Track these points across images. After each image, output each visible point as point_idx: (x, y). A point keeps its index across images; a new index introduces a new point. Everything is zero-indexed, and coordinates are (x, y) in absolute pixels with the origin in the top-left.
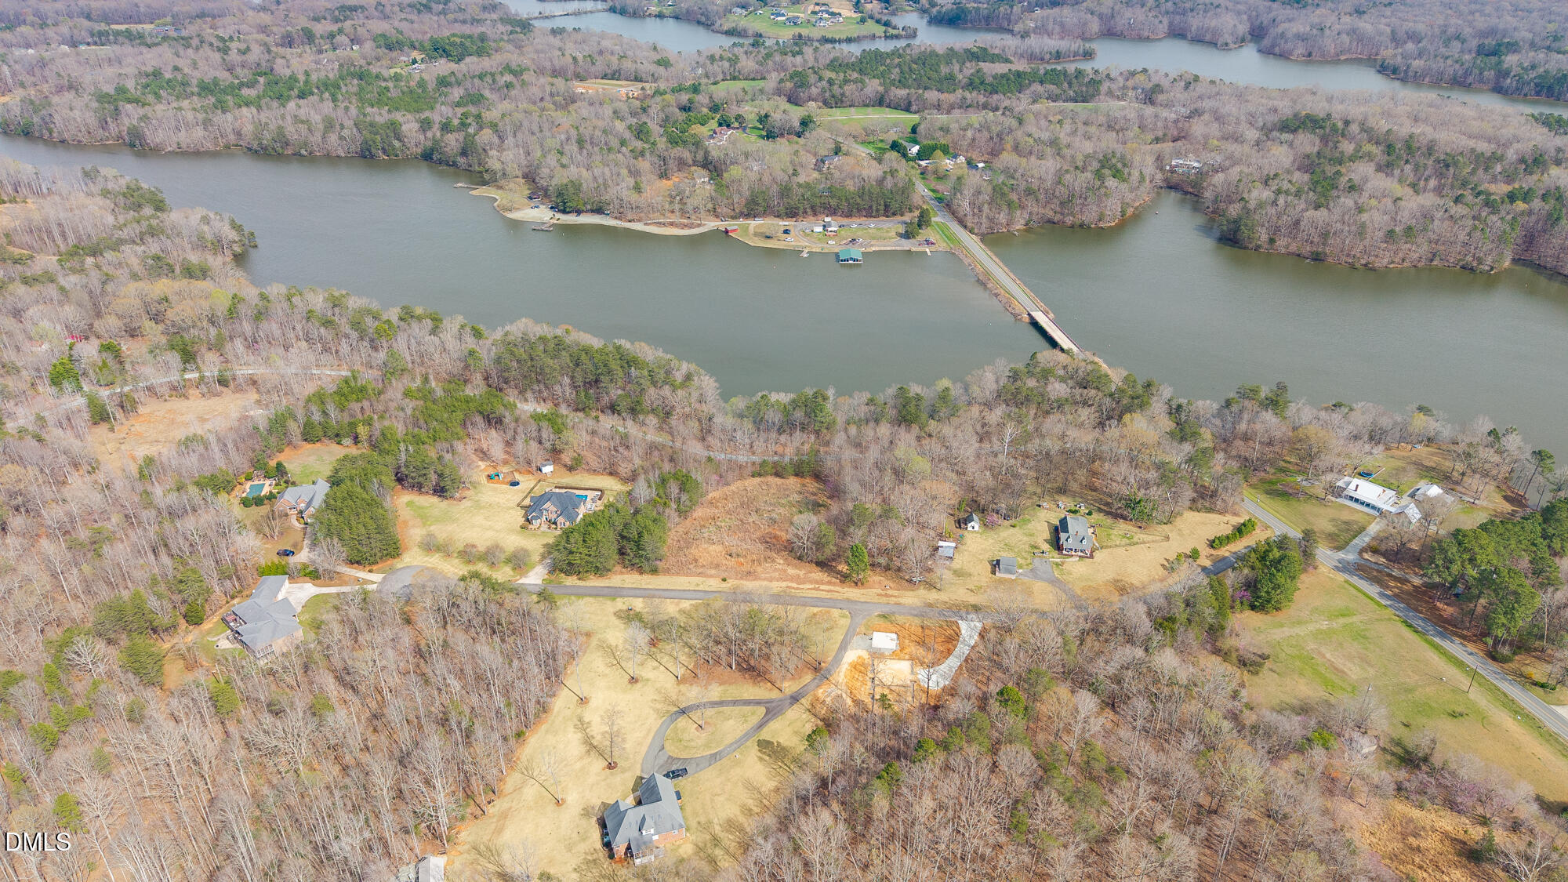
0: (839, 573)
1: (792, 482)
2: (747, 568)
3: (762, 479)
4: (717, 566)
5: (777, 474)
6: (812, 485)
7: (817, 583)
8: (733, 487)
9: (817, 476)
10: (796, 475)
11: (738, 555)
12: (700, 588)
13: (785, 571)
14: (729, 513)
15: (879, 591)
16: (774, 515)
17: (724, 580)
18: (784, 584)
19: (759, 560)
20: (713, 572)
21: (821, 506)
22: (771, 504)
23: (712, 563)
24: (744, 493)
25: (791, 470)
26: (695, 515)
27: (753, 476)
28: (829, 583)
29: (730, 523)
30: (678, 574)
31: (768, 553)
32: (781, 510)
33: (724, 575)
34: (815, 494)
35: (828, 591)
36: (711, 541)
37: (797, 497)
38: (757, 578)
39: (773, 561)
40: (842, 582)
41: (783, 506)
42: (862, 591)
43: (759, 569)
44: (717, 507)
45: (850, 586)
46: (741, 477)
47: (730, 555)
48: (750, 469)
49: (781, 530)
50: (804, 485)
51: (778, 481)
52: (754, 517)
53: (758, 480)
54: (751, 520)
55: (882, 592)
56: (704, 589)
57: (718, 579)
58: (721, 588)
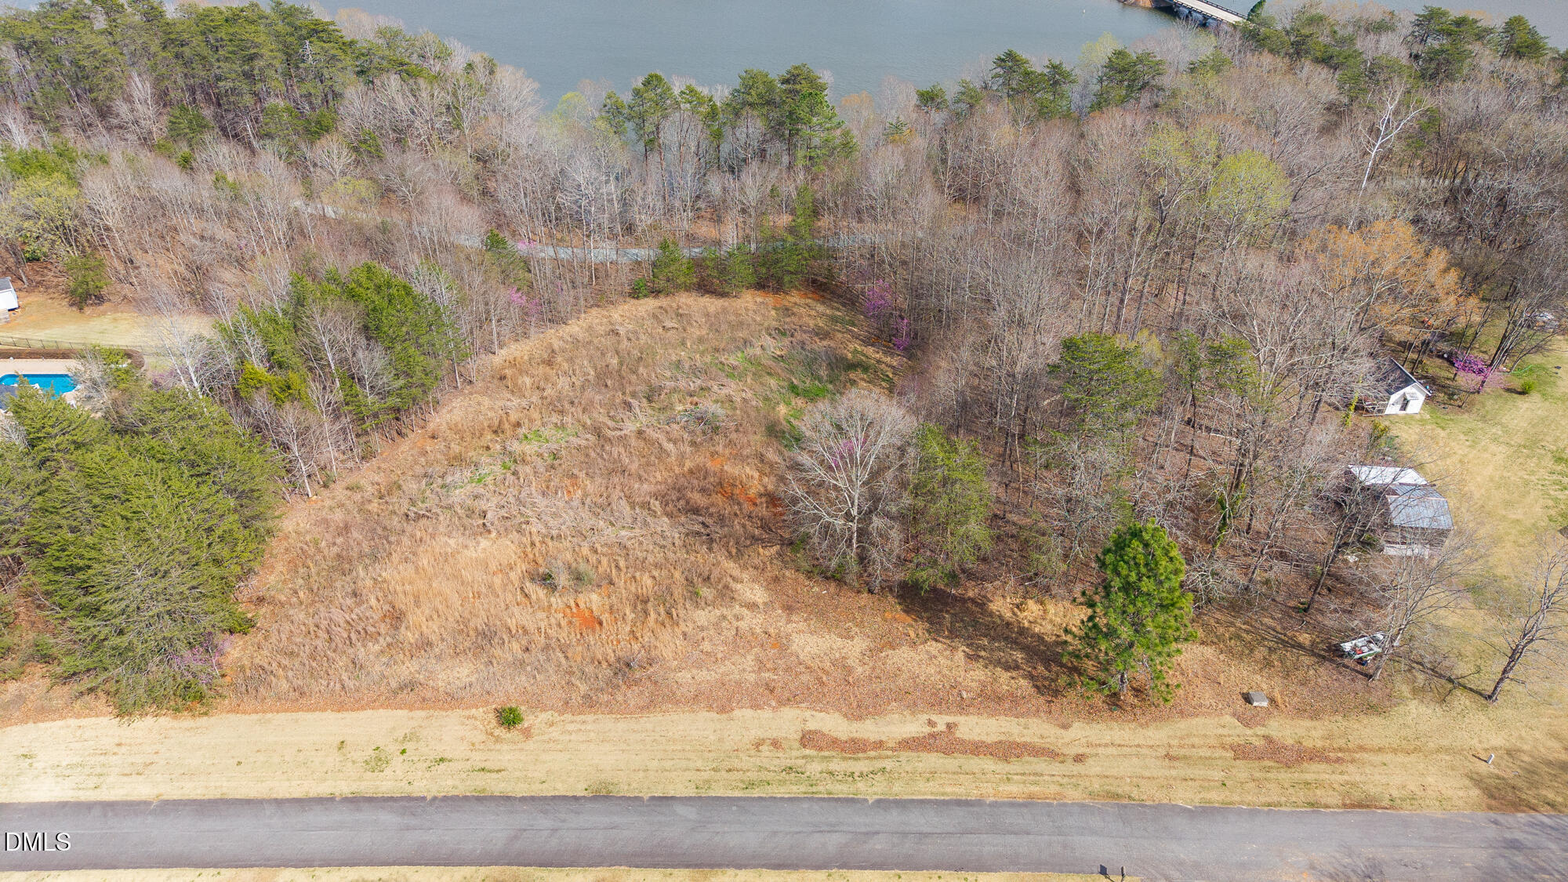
0: (1013, 635)
1: (750, 304)
2: (611, 643)
3: (663, 301)
4: (486, 638)
5: (705, 288)
6: (811, 312)
7: (938, 702)
8: (575, 328)
9: (822, 287)
10: (761, 286)
11: (578, 578)
12: (386, 783)
13: (781, 644)
14: (555, 406)
15: (1227, 727)
16: (709, 406)
17: (508, 718)
18: (788, 721)
19: (665, 598)
20: (463, 672)
21: (852, 366)
22: (695, 371)
23: (463, 627)
24: (608, 342)
25: (746, 272)
26: (439, 420)
27: (635, 293)
28: (991, 700)
29: (555, 439)
30: (299, 698)
31: (702, 557)
32: (732, 388)
33: (510, 690)
34: (819, 333)
35: (1006, 751)
36: (474, 521)
37: (774, 346)
38: (661, 697)
39: (726, 594)
40: (1048, 690)
41: (733, 372)
42: (1158, 734)
43: (668, 644)
44: (517, 390)
45: (1092, 713)
46: (601, 300)
47: (546, 580)
48: (625, 277)
49: (742, 459)
50: (787, 311)
51: (712, 304)
52: (641, 418)
53: (649, 304)
54: (630, 427)
55: (1249, 732)
56: (404, 783)
57: (479, 712)
58: (490, 771)
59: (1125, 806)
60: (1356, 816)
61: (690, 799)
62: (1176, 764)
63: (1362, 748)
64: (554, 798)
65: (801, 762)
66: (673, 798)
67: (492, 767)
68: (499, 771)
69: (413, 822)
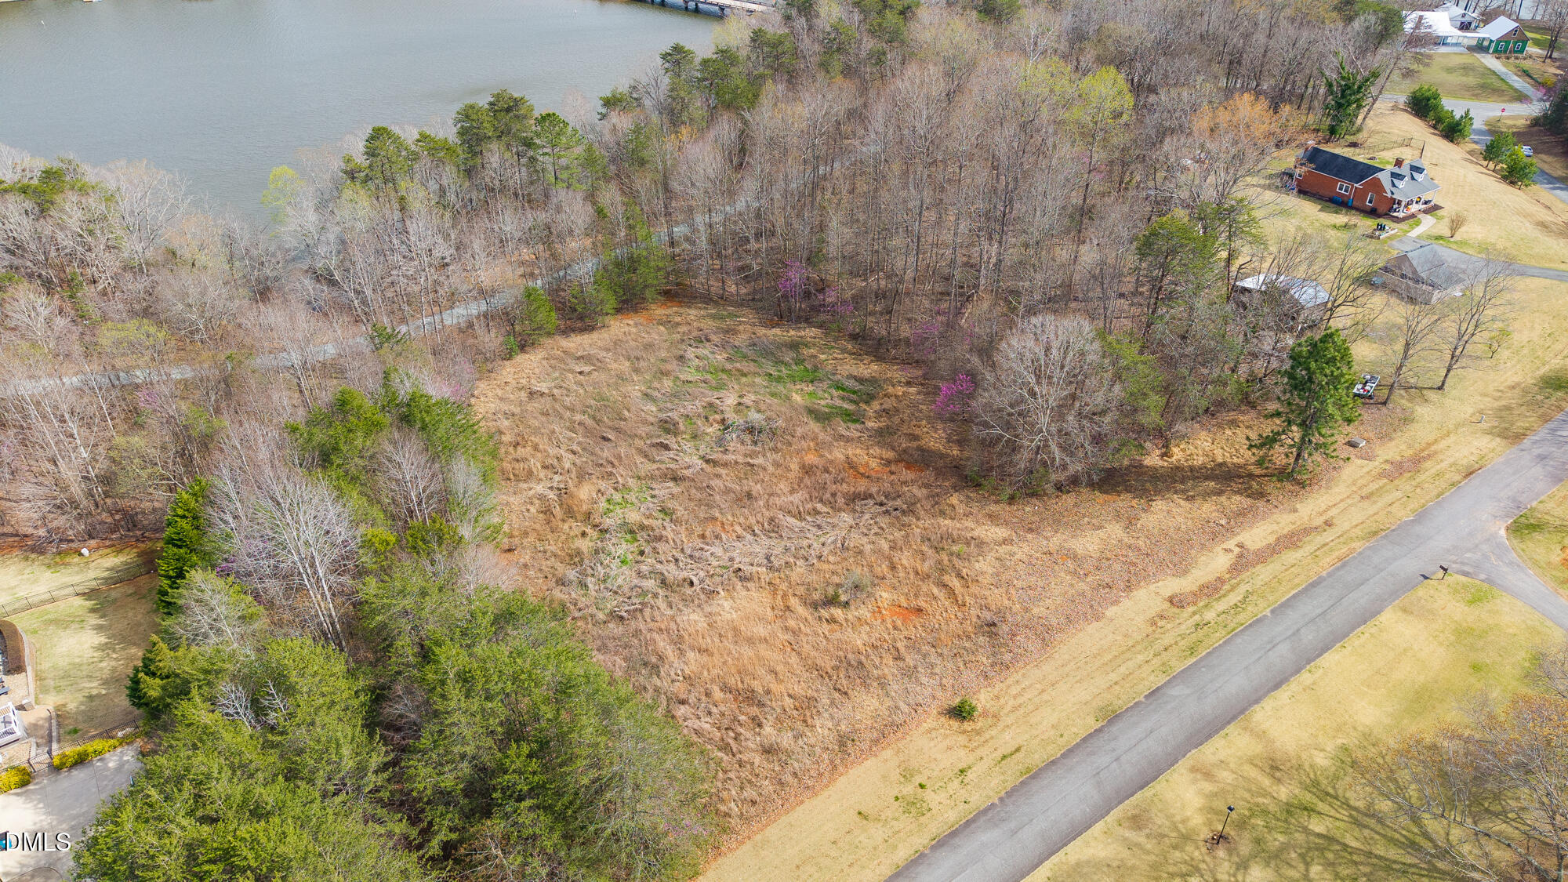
7: (1212, 536)
12: (948, 815)
13: (1067, 555)
20: (872, 703)
28: (1238, 518)
39: (976, 543)
40: (1256, 495)
42: (1341, 488)
45: (1296, 495)
47: (831, 602)
55: (1377, 463)
56: (962, 806)
57: (929, 723)
58: (1011, 754)
59: (1386, 535)
60: (1475, 480)
61: (1169, 682)
62: (1374, 498)
63: (1429, 445)
64: (1084, 740)
65: (1197, 617)
66: (1158, 689)
67: (1009, 751)
68: (1018, 750)
69: (1013, 825)
